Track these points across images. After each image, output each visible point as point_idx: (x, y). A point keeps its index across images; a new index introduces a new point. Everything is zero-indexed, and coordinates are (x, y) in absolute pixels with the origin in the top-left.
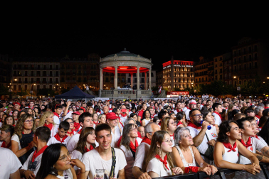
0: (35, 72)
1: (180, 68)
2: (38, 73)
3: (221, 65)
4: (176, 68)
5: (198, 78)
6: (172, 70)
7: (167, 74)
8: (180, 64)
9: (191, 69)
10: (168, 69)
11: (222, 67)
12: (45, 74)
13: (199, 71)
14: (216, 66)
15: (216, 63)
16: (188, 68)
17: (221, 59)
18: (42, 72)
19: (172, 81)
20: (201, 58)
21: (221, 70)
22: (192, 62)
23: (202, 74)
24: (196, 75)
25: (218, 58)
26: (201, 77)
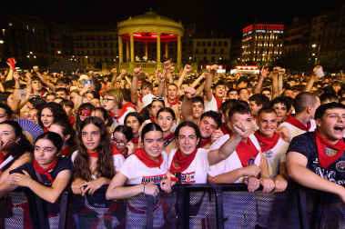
0: (96, 42)
1: (264, 35)
2: (99, 44)
3: (321, 29)
4: (258, 34)
5: (288, 48)
6: (253, 38)
7: (246, 43)
8: (265, 29)
9: (280, 35)
10: (248, 36)
11: (322, 32)
12: (105, 45)
13: (290, 39)
14: (314, 31)
15: (314, 26)
16: (275, 35)
17: (322, 21)
18: (102, 42)
19: (252, 52)
20: (296, 20)
21: (320, 36)
22: (283, 26)
23: (294, 42)
24: (286, 44)
25: (319, 19)
26: (292, 47)
